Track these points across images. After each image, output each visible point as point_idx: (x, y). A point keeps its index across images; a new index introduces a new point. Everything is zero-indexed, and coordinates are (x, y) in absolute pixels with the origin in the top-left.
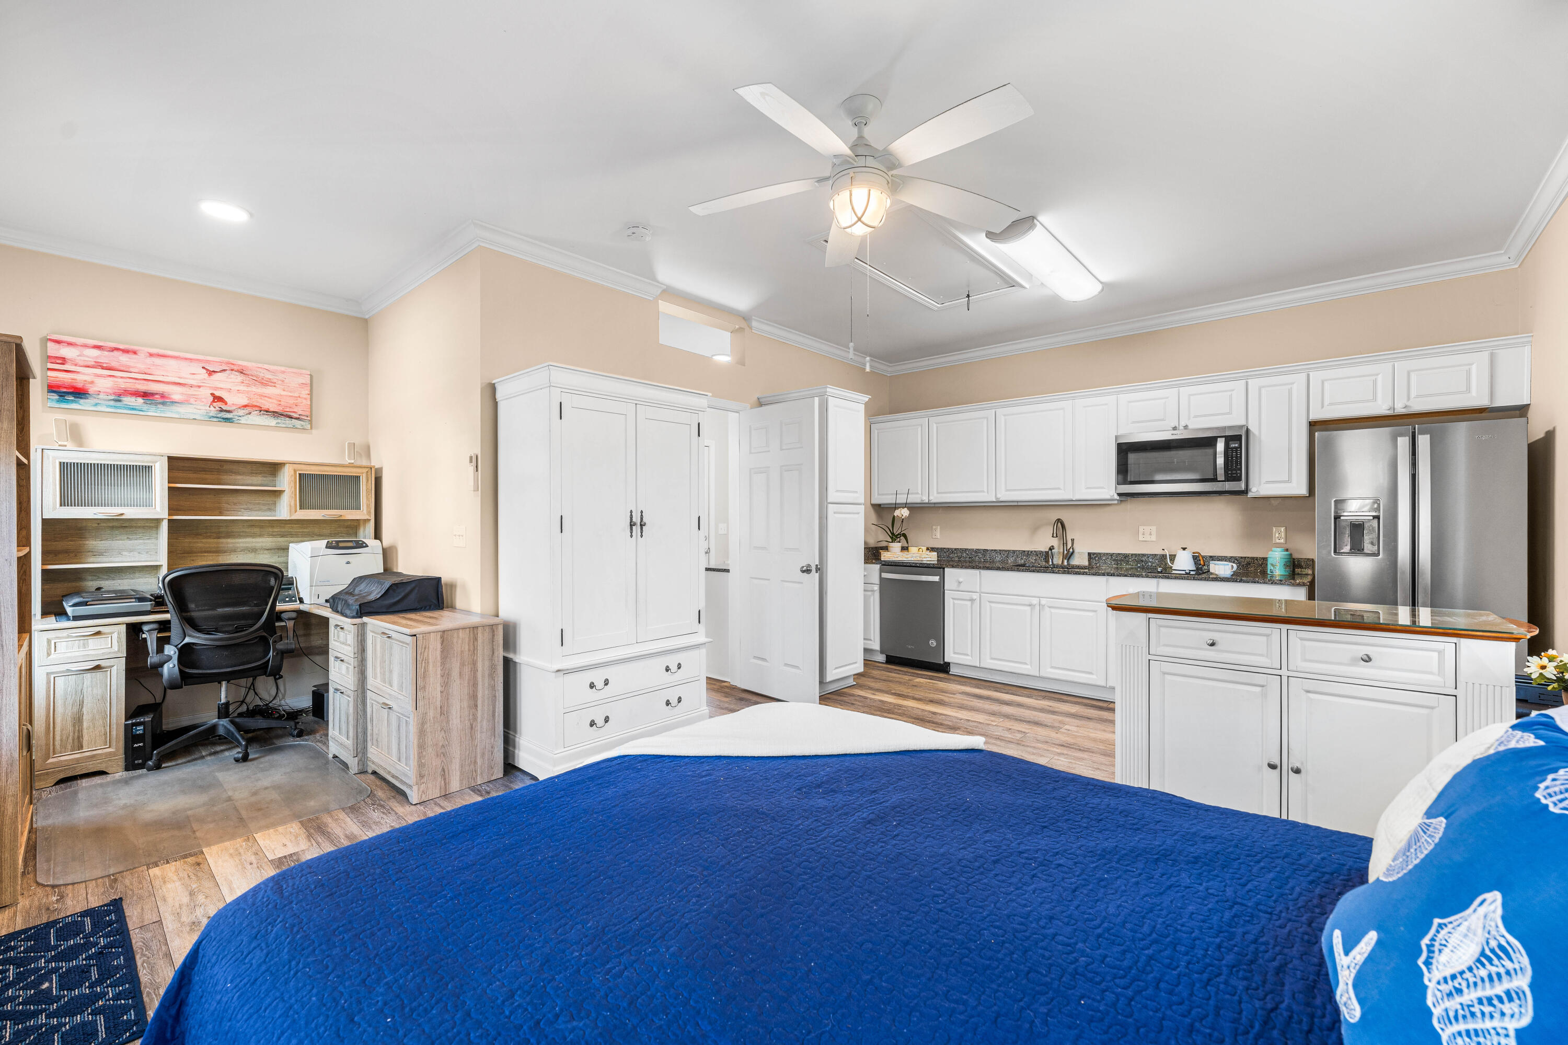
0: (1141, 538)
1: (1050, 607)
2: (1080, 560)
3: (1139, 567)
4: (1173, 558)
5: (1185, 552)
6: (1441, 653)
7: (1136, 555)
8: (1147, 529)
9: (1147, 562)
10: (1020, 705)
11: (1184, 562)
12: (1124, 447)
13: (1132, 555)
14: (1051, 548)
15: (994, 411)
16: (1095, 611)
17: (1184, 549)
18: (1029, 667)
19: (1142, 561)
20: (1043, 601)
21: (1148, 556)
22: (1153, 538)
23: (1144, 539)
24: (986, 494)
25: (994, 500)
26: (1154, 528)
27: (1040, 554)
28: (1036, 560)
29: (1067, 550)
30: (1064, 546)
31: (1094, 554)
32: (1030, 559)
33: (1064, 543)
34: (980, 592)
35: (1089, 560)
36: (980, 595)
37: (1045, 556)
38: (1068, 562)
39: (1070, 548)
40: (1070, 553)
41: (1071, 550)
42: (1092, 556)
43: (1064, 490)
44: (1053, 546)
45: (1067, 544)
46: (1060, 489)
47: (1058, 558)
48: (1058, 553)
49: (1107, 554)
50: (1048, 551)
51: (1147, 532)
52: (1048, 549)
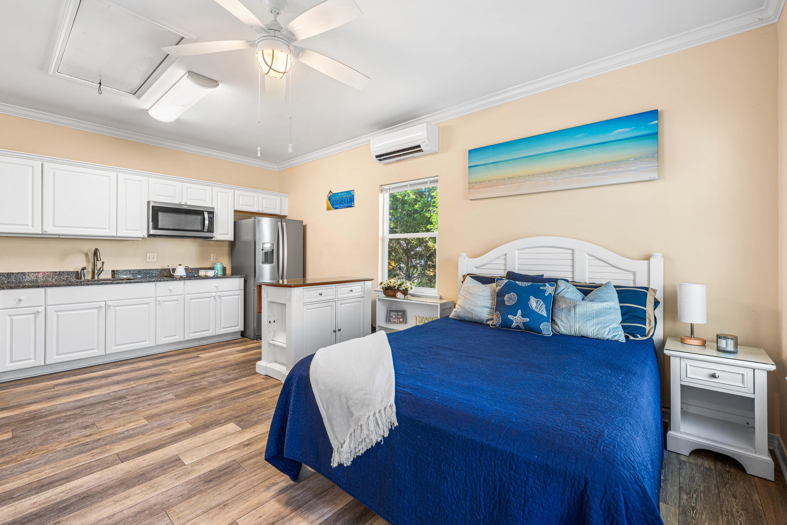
0: (148, 260)
1: (114, 306)
2: (106, 275)
3: (148, 277)
4: (174, 270)
5: (181, 266)
6: (362, 286)
7: (146, 270)
8: (152, 255)
9: (152, 274)
10: (116, 374)
11: (180, 272)
12: (156, 208)
13: (143, 270)
14: (84, 269)
15: (41, 162)
16: (148, 303)
17: (180, 265)
18: (96, 351)
19: (150, 273)
20: (110, 303)
21: (153, 270)
22: (155, 260)
23: (150, 261)
24: (31, 227)
25: (40, 233)
26: (156, 255)
27: (72, 273)
28: (67, 278)
29: (98, 270)
30: (95, 267)
31: (117, 271)
32: (61, 277)
33: (94, 265)
34: (45, 305)
35: (112, 275)
36: (46, 307)
37: (76, 275)
38: (98, 277)
39: (101, 268)
40: (101, 271)
41: (102, 269)
42: (116, 272)
43: (109, 230)
44: (85, 267)
45: (97, 265)
46: (105, 229)
47: (88, 275)
48: (88, 272)
49: (127, 270)
50: (80, 271)
51: (151, 257)
52: (79, 269)
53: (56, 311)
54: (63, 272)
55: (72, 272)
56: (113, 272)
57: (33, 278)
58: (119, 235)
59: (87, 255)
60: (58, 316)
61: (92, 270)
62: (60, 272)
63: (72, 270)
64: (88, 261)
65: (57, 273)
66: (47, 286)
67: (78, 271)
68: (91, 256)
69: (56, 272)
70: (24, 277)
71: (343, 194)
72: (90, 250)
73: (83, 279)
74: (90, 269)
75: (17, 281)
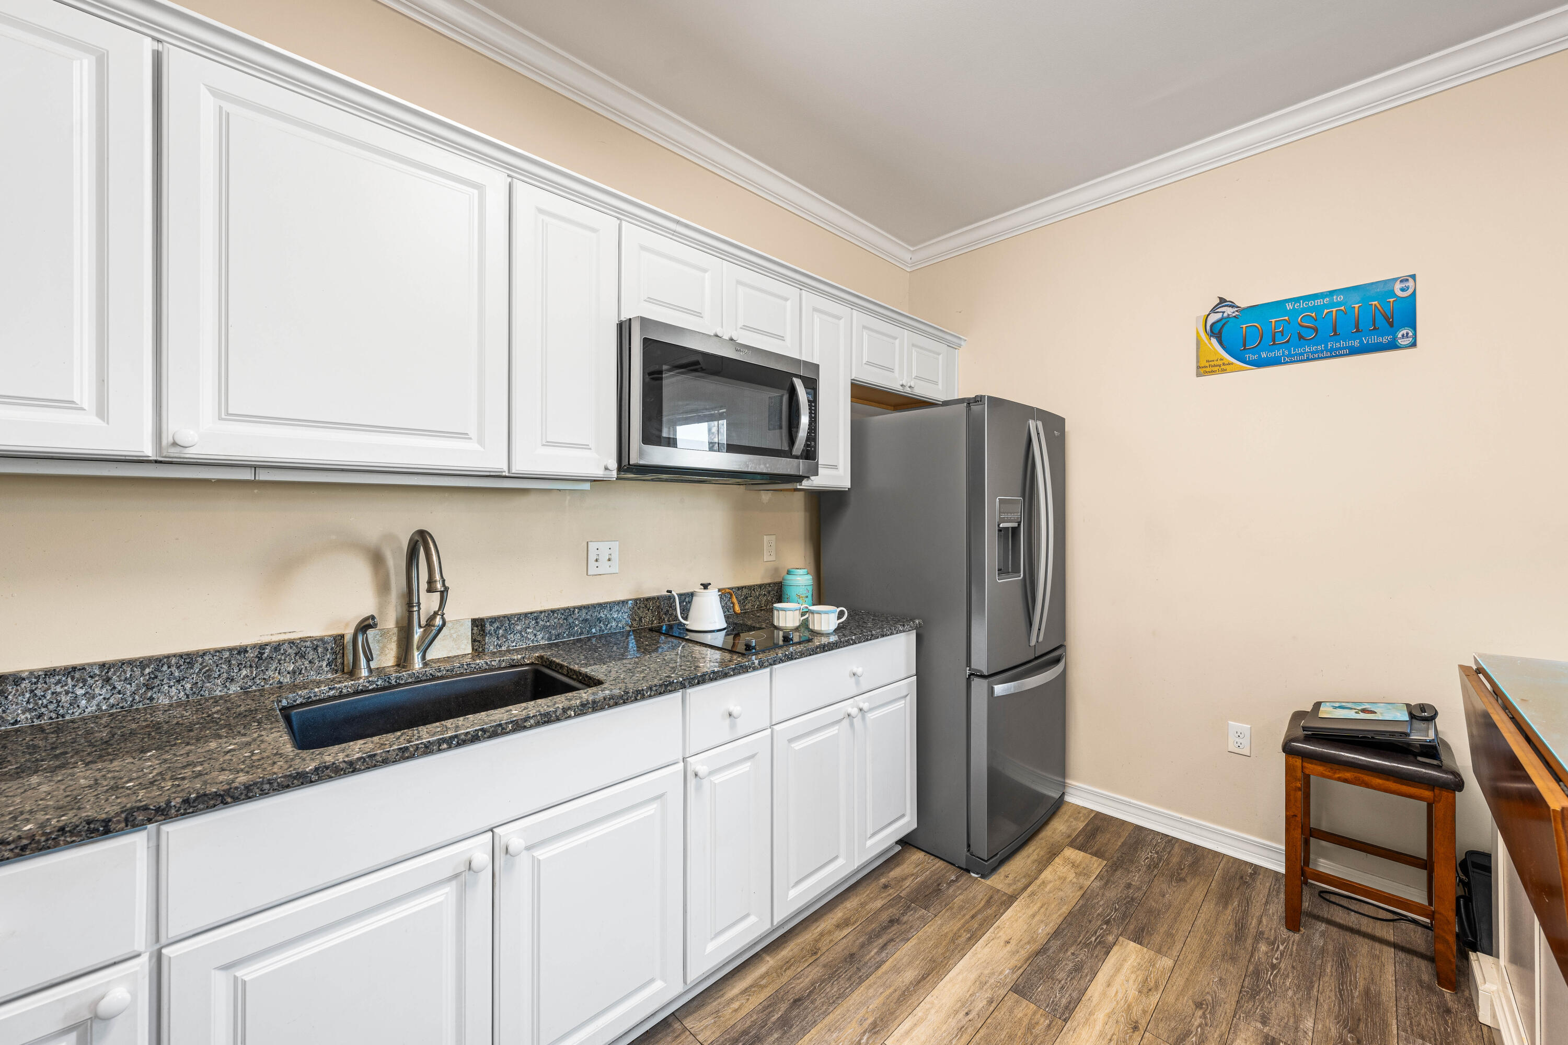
0: (592, 569)
2: (453, 642)
5: (710, 591)
8: (604, 550)
9: (607, 621)
13: (580, 609)
14: (366, 625)
17: (705, 586)
19: (600, 620)
22: (618, 567)
23: (597, 571)
27: (315, 649)
28: (294, 672)
29: (423, 623)
30: (410, 613)
31: (493, 620)
32: (270, 673)
33: (410, 605)
34: (158, 940)
35: (474, 641)
36: (159, 957)
37: (334, 653)
38: (424, 657)
39: (436, 614)
40: (433, 629)
41: (438, 621)
42: (488, 627)
43: (481, 442)
44: (373, 617)
45: (419, 604)
46: (464, 436)
47: (382, 650)
48: (384, 633)
49: (526, 615)
50: (349, 632)
51: (604, 558)
52: (347, 625)
53: (226, 967)
54: (277, 647)
55: (317, 644)
56: (479, 625)
57: (129, 689)
58: (518, 468)
59: (377, 560)
60: (240, 990)
61: (397, 622)
62: (262, 647)
63: (316, 632)
64: (383, 587)
65: (251, 655)
66: (163, 813)
67: (342, 636)
68: (395, 563)
69: (242, 650)
70: (80, 692)
71: (1319, 302)
72: (390, 537)
73: (364, 673)
74: (390, 621)
75: (40, 716)
